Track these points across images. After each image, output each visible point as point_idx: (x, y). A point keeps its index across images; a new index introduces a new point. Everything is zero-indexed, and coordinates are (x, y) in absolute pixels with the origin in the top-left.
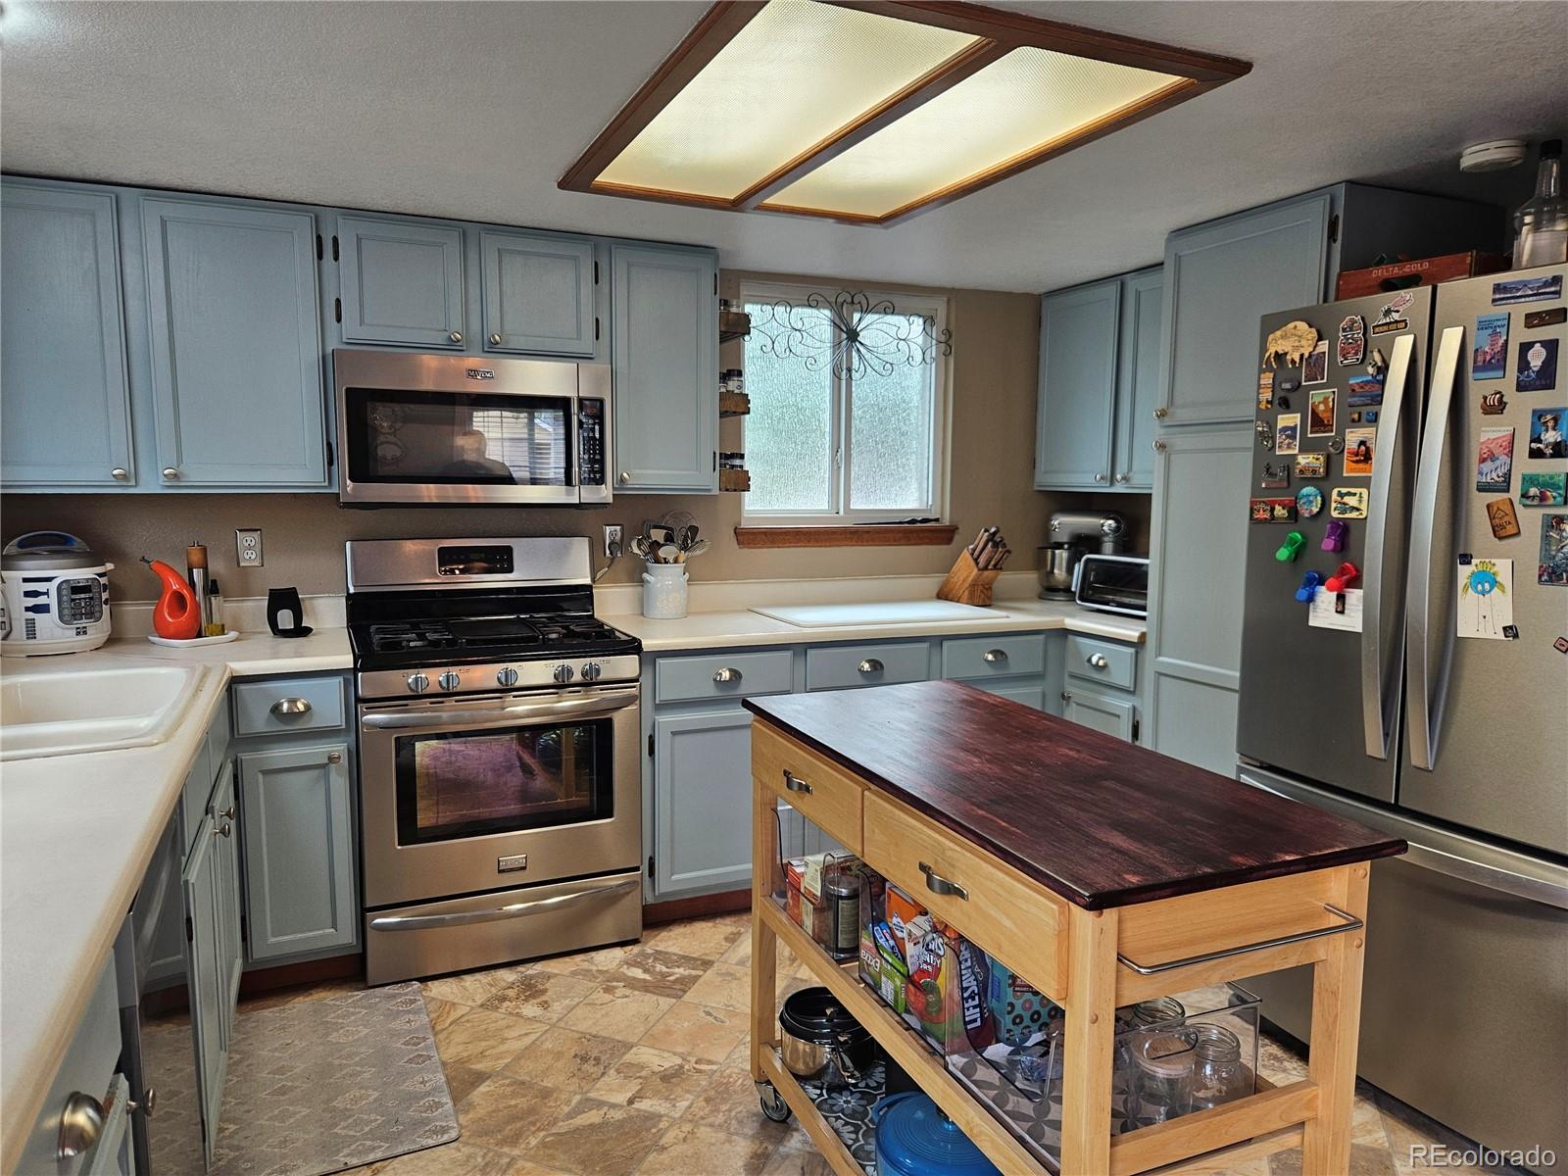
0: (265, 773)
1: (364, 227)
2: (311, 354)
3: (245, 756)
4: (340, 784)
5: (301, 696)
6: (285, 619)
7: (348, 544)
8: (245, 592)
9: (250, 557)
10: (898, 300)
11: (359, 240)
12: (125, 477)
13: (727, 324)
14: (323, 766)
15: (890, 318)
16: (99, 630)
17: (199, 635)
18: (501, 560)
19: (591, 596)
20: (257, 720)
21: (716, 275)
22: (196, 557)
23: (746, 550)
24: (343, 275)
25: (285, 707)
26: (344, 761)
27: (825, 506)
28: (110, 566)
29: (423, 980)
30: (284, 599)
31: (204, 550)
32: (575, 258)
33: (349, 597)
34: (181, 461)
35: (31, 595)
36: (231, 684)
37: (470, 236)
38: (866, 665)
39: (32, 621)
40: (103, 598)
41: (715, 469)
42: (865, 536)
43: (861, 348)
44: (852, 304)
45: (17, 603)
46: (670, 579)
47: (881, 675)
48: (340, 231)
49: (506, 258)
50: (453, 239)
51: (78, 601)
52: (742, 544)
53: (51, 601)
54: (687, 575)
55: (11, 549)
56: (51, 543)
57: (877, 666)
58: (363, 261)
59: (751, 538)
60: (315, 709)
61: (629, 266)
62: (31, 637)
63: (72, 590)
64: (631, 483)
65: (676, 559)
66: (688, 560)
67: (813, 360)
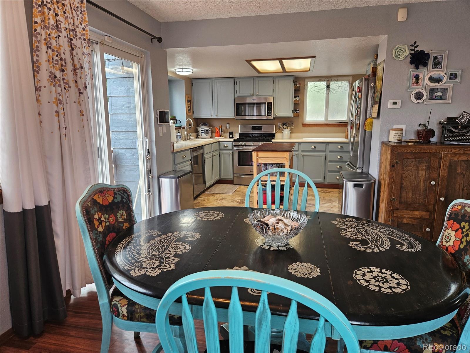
0: (223, 154)
1: (240, 80)
2: (233, 98)
3: (221, 152)
4: (231, 157)
5: (226, 144)
6: (231, 136)
7: (240, 126)
8: (227, 132)
9: (228, 127)
10: (339, 78)
11: (239, 82)
12: (212, 116)
13: (295, 88)
14: (229, 154)
15: (337, 82)
16: (209, 135)
17: (220, 137)
18: (260, 128)
19: (275, 135)
20: (222, 147)
21: (293, 80)
22: (220, 127)
23: (304, 128)
24: (237, 87)
25: (225, 146)
26: (232, 153)
27: (324, 120)
28: (211, 128)
29: (240, 185)
30: (231, 133)
31: (221, 126)
32: (270, 80)
33: (240, 133)
34: (218, 114)
35: (202, 131)
36: (219, 142)
37: (255, 79)
38: (313, 147)
39: (202, 134)
40: (210, 131)
41: (292, 113)
42: (329, 125)
43: (330, 89)
44: (328, 80)
45: (200, 132)
46: (287, 132)
47: (316, 149)
48: (237, 80)
49: (259, 82)
50: (252, 79)
51: (207, 132)
52: (303, 127)
53: (204, 131)
54: (290, 131)
55: (200, 125)
56: (205, 124)
57: (315, 147)
58: (240, 84)
59: (305, 125)
60: (229, 146)
61: (278, 80)
62: (202, 136)
63: (206, 130)
64: (278, 116)
65: (287, 129)
66: (290, 129)
67: (319, 92)
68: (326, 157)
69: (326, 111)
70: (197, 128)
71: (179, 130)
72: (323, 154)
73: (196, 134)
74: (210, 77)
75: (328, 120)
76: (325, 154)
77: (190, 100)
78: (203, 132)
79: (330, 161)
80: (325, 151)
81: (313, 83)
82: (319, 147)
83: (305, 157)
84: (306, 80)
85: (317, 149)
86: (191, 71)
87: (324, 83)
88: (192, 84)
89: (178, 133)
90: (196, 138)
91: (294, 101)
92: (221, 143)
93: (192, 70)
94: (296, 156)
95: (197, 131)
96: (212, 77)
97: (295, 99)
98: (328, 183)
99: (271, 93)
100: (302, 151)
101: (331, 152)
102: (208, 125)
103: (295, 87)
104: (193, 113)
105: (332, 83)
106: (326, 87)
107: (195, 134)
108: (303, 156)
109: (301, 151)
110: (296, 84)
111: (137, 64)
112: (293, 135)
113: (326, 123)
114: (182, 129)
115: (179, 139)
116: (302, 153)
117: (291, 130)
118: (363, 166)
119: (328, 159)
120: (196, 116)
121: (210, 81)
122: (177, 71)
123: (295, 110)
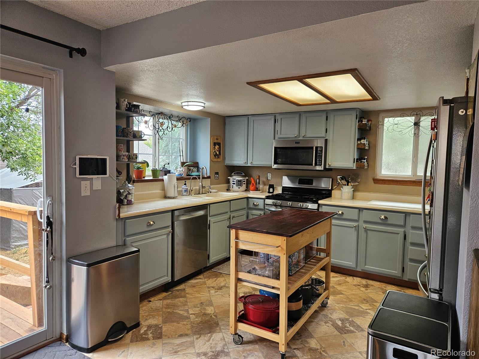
0: (252, 215)
1: (282, 116)
3: (249, 211)
5: (256, 202)
6: (271, 190)
8: (267, 185)
9: (269, 178)
11: (281, 119)
12: (245, 163)
13: (360, 127)
16: (243, 188)
20: (251, 205)
21: (357, 115)
22: (258, 177)
23: (377, 185)
24: (279, 126)
25: (255, 204)
27: (410, 174)
28: (247, 178)
30: (271, 186)
31: (259, 176)
32: (322, 116)
33: (283, 187)
34: (253, 160)
35: (233, 181)
36: (248, 198)
37: (301, 115)
38: (383, 217)
39: (233, 185)
40: (244, 183)
41: (354, 162)
42: (418, 183)
43: (420, 128)
44: (417, 114)
45: (231, 182)
46: (347, 190)
47: (387, 221)
48: (278, 117)
49: (306, 119)
50: (298, 116)
51: (239, 183)
52: (374, 183)
53: (235, 182)
54: (353, 189)
55: (233, 174)
56: (238, 174)
57: (386, 218)
58: (282, 122)
59: (377, 181)
60: (259, 205)
61: (334, 116)
62: (233, 188)
63: (238, 181)
64: (332, 165)
65: (348, 185)
66: (353, 185)
67: (401, 132)
68: (405, 235)
69: (413, 161)
70: (228, 178)
71: (185, 182)
72: (402, 230)
73: (228, 184)
74: (246, 114)
75: (417, 175)
76: (403, 230)
77: (220, 143)
78: (234, 184)
79: (413, 244)
80: (404, 226)
81: (391, 119)
82: (393, 219)
83: (369, 232)
84: (381, 115)
85: (389, 222)
86: (203, 105)
87: (411, 120)
88: (225, 124)
89: (185, 185)
90: (227, 190)
91: (358, 144)
92: (250, 199)
93: (205, 104)
94: (356, 229)
95: (228, 182)
96: (248, 114)
97: (359, 143)
98: (409, 279)
99: (323, 135)
100: (366, 222)
101: (414, 228)
102: (243, 174)
103: (359, 125)
104: (224, 159)
105: (422, 118)
106: (413, 124)
107: (225, 186)
108: (366, 230)
109: (362, 222)
110: (362, 121)
111: (41, 88)
112: (358, 194)
113: (414, 179)
114: (192, 179)
115: (183, 192)
116: (365, 225)
117: (353, 187)
118: (443, 288)
119: (409, 239)
120: (228, 162)
121: (246, 119)
122: (183, 104)
123: (360, 159)
